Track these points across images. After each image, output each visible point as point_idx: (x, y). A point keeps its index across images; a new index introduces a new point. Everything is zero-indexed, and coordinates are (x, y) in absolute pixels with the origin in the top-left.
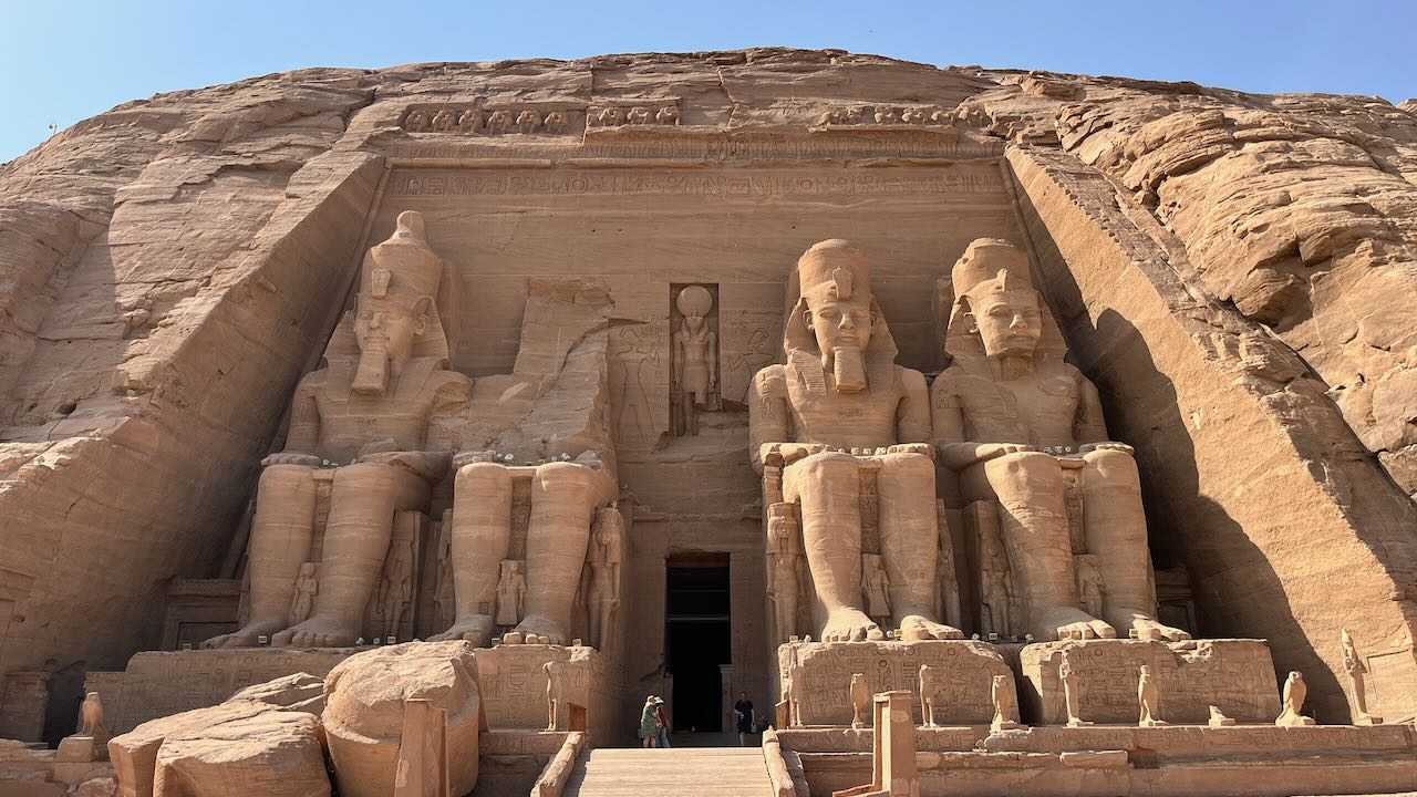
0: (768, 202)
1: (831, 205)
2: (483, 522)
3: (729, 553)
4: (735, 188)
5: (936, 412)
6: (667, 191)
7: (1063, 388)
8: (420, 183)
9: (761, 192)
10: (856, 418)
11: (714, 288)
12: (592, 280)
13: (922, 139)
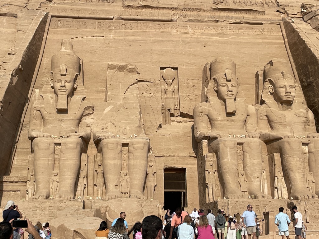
0: (195, 36)
1: (218, 38)
3: (185, 168)
4: (183, 30)
5: (260, 121)
6: (158, 30)
7: (302, 114)
8: (63, 23)
9: (192, 32)
10: (233, 123)
11: (176, 69)
12: (131, 65)
13: (252, 12)
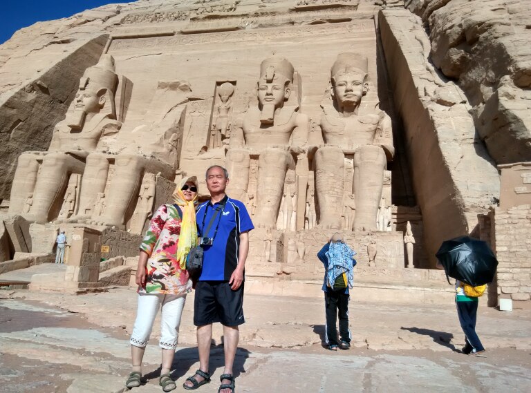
0: (264, 43)
1: (292, 43)
2: (92, 176)
4: (250, 37)
5: (312, 132)
8: (123, 44)
9: (261, 39)
10: (270, 136)
12: (185, 82)
13: (339, 9)
